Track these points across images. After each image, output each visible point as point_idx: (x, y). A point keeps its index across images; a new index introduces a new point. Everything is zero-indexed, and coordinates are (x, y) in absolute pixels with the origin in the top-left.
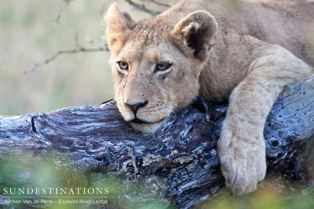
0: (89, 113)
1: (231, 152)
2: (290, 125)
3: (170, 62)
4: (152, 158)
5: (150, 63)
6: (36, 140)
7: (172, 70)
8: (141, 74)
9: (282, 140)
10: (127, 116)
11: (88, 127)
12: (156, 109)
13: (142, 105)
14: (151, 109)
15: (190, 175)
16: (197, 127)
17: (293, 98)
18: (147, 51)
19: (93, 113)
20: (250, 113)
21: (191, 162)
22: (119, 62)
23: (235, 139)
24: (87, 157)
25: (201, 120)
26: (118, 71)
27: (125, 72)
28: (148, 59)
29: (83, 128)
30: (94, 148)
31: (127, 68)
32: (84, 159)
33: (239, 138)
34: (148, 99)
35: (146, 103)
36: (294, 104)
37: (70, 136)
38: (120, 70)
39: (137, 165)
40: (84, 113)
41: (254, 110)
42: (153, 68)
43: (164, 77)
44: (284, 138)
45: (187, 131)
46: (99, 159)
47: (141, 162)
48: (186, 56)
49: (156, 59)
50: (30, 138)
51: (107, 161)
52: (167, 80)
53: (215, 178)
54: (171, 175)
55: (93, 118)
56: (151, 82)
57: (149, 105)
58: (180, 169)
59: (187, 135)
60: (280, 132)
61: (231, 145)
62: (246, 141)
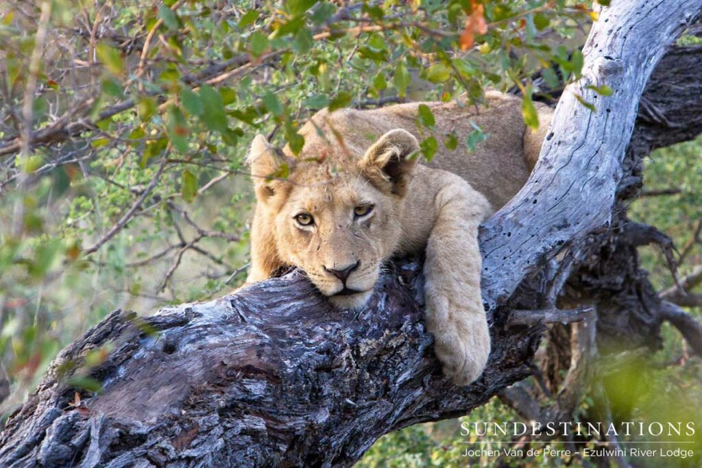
0: (281, 289)
1: (453, 327)
2: (499, 280)
3: (372, 203)
4: (367, 344)
5: (347, 208)
6: (252, 333)
7: (375, 214)
8: (340, 226)
9: (493, 301)
10: (331, 287)
11: (289, 308)
12: (370, 270)
13: (355, 268)
14: (365, 272)
15: (405, 361)
16: (393, 294)
17: (496, 242)
18: (336, 193)
19: (285, 288)
20: (465, 269)
21: (403, 344)
22: (297, 217)
23: (454, 309)
24: (308, 351)
25: (393, 284)
26: (299, 229)
27: (311, 229)
28: (343, 202)
29: (285, 311)
30: (311, 337)
31: (312, 223)
32: (306, 353)
33: (458, 306)
34: (360, 258)
35: (359, 263)
36: (499, 250)
37: (279, 324)
38: (301, 227)
39: (353, 355)
40: (277, 289)
41: (469, 265)
42: (351, 215)
43: (368, 224)
44: (494, 299)
45: (383, 301)
46: (321, 352)
47: (358, 352)
48: (384, 192)
49: (353, 201)
50: (244, 331)
51: (332, 354)
52: (372, 227)
53: (427, 363)
54: (383, 365)
55: (289, 295)
56: (356, 233)
57: (362, 266)
58: (392, 356)
59: (385, 306)
60: (489, 292)
61: (450, 317)
62: (468, 309)
